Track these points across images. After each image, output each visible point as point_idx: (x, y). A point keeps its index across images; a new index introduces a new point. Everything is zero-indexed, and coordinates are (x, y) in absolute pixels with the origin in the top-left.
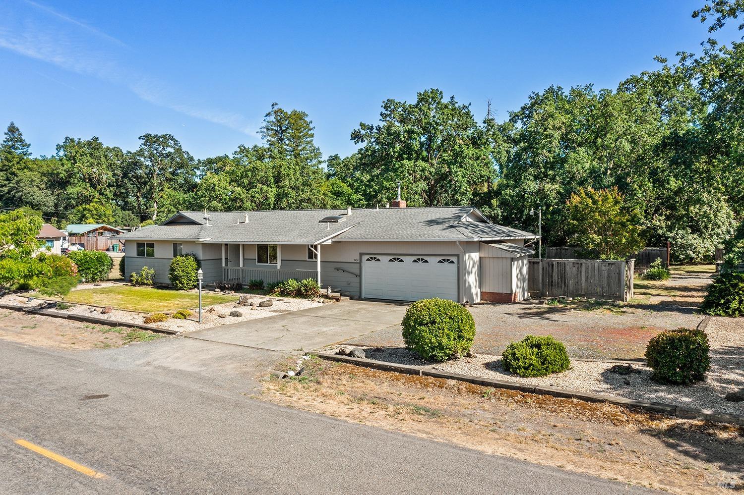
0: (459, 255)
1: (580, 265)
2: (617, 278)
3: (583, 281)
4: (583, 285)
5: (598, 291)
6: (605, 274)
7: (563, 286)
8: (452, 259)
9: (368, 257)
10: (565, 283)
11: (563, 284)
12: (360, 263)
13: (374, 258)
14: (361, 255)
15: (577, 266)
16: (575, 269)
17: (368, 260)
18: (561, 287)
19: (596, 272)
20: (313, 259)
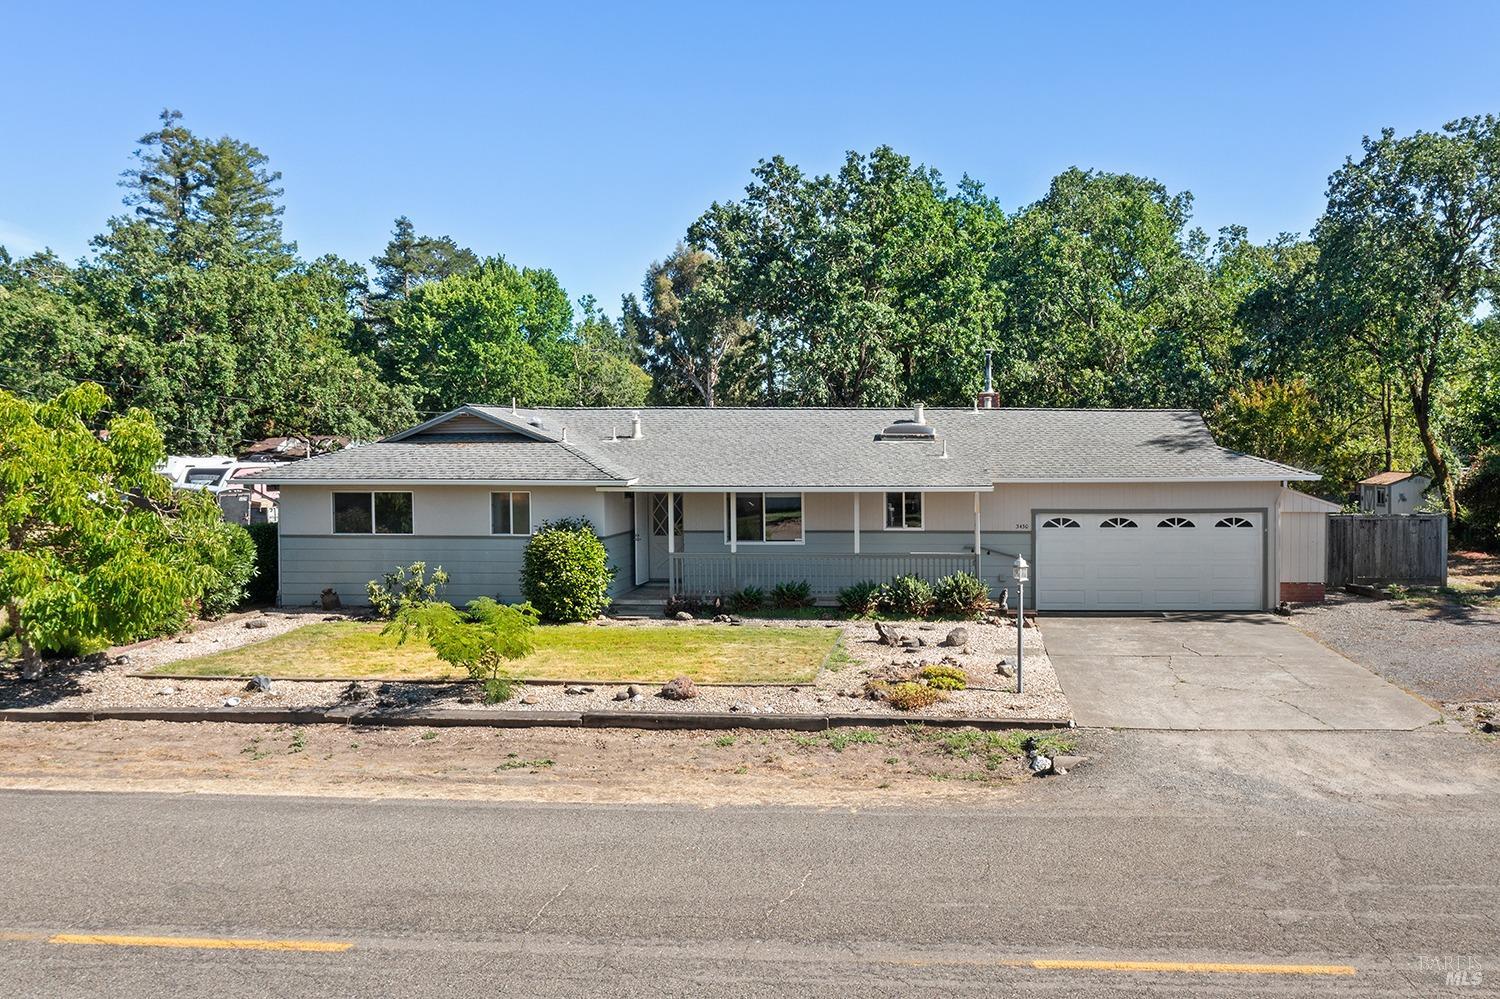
0: (1267, 509)
1: (1372, 523)
2: (1434, 546)
3: (1378, 551)
4: (1378, 561)
5: (1403, 570)
6: (1414, 538)
7: (1342, 566)
8: (1246, 517)
9: (1049, 518)
10: (1345, 558)
11: (1342, 561)
12: (1033, 533)
13: (1063, 520)
14: (1035, 513)
15: (1367, 525)
16: (1363, 532)
17: (1048, 525)
18: (1338, 568)
19: (1400, 536)
20: (901, 526)
